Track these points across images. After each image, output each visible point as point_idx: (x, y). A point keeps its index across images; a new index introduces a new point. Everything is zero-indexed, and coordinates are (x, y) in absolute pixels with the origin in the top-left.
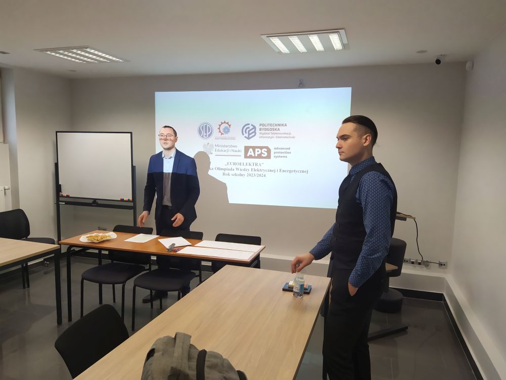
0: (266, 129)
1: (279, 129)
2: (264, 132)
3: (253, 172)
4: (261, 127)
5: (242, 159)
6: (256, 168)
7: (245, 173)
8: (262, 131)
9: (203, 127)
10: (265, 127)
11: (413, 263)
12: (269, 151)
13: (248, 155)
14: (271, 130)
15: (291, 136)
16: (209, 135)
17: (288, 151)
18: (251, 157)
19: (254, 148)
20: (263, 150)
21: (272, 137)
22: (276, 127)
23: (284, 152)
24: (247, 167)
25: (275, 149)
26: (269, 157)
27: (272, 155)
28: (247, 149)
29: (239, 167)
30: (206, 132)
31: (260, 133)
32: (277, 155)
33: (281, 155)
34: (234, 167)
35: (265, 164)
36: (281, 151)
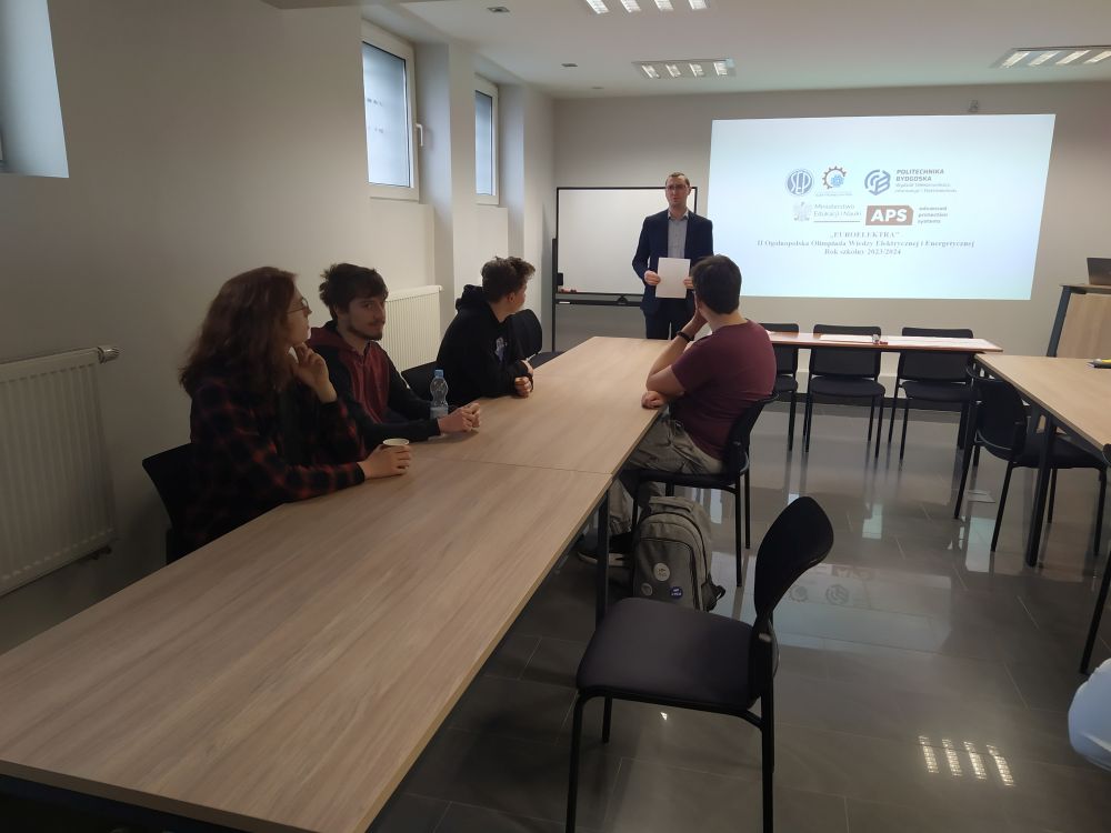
0: (907, 179)
1: (930, 179)
2: (904, 182)
3: (879, 247)
4: (900, 175)
5: (861, 227)
6: (885, 240)
7: (865, 248)
8: (901, 182)
9: (795, 178)
10: (904, 175)
12: (910, 212)
13: (873, 220)
14: (916, 179)
15: (949, 188)
16: (806, 190)
17: (943, 212)
18: (877, 223)
19: (884, 209)
20: (899, 212)
21: (917, 191)
22: (925, 175)
23: (937, 214)
24: (868, 240)
25: (921, 209)
26: (909, 222)
27: (915, 218)
28: (871, 210)
29: (855, 239)
30: (800, 185)
31: (898, 185)
32: (922, 219)
33: (930, 218)
34: (846, 240)
35: (902, 233)
36: (930, 212)
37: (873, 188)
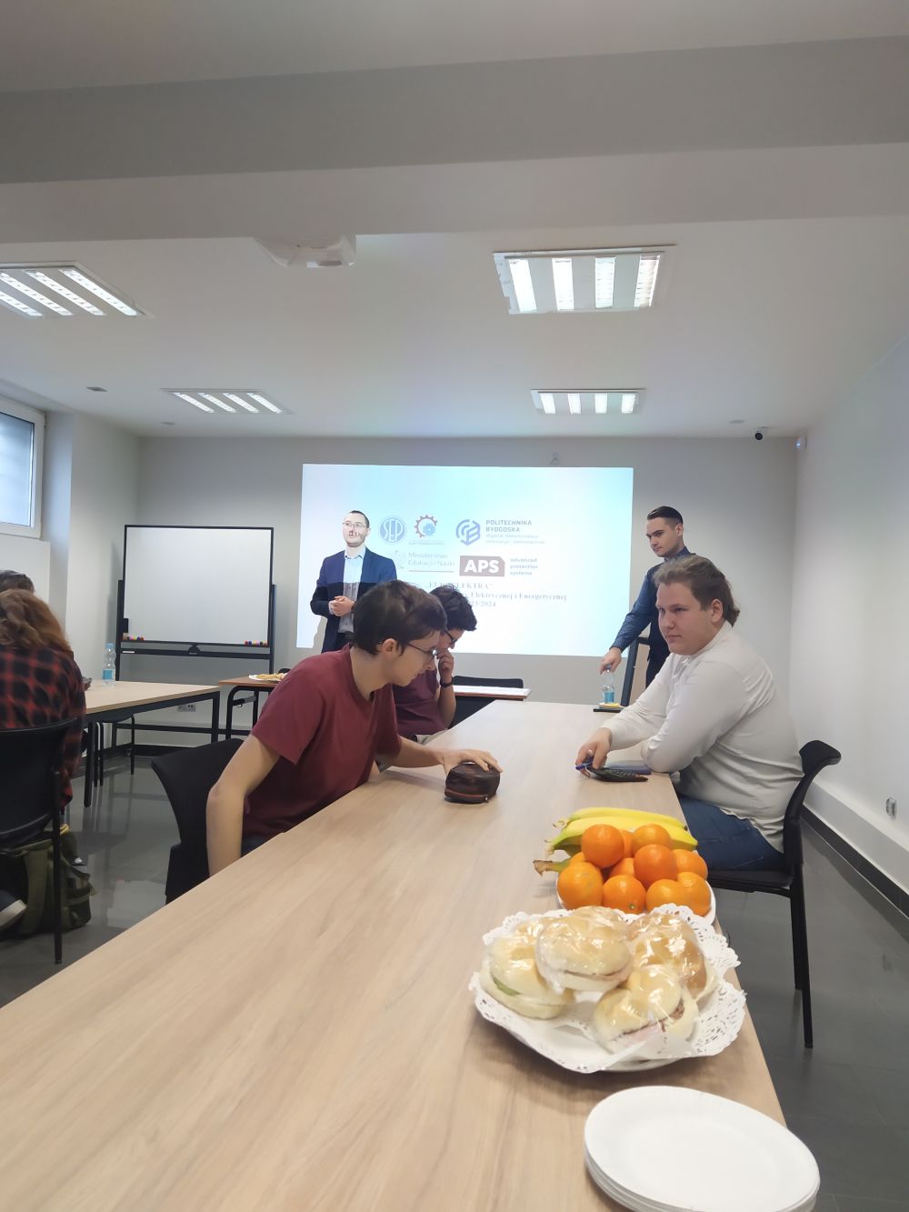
0: (496, 530)
1: (518, 530)
2: (494, 533)
4: (489, 525)
5: (456, 577)
6: (480, 591)
8: (490, 532)
9: (388, 524)
10: (494, 526)
12: (501, 564)
13: (466, 570)
14: (505, 530)
15: (537, 540)
16: (399, 538)
17: (533, 564)
18: (471, 573)
19: (476, 559)
20: (493, 562)
21: (506, 542)
22: (513, 526)
23: (527, 566)
25: (512, 560)
26: (501, 573)
27: (507, 570)
28: (464, 560)
30: (393, 533)
31: (488, 536)
32: (513, 570)
33: (522, 570)
35: (495, 584)
36: (522, 564)
37: (464, 538)
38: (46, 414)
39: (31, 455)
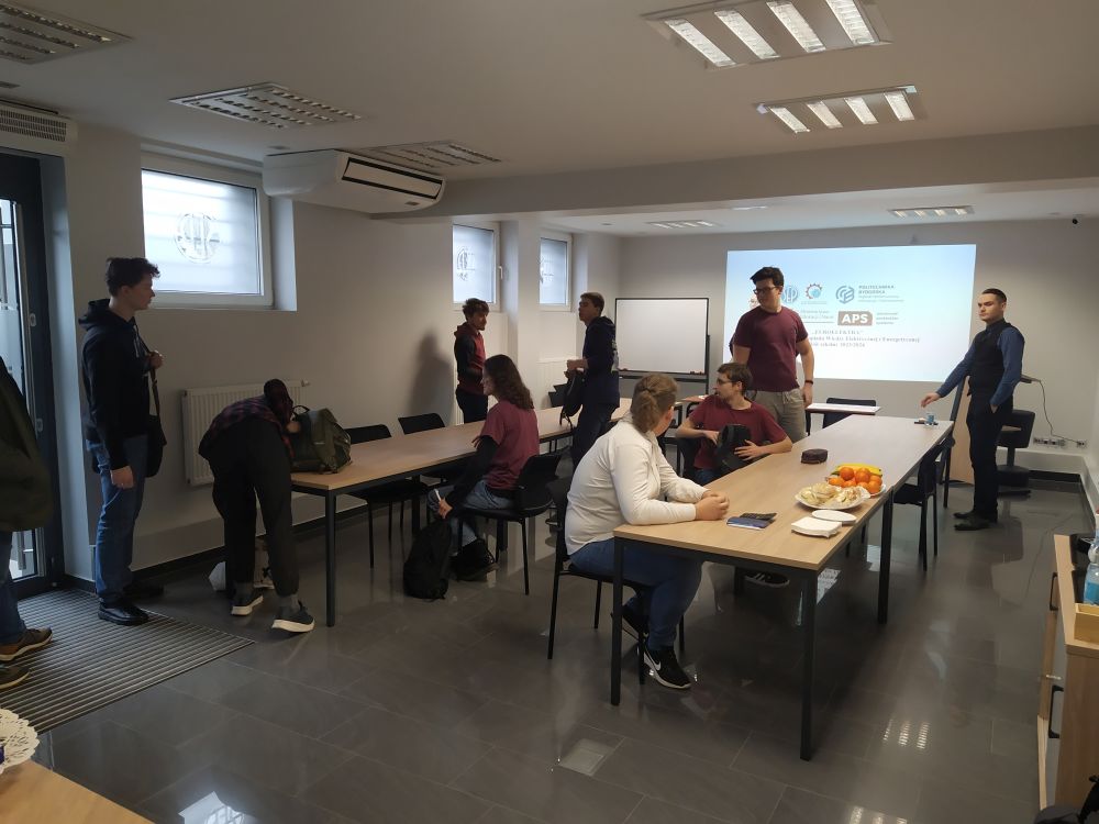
0: (866, 292)
1: (883, 292)
3: (849, 342)
4: (861, 289)
5: (835, 326)
6: (852, 336)
7: (839, 342)
8: (862, 294)
10: (865, 290)
11: (1046, 442)
12: (870, 317)
13: (843, 322)
14: (874, 292)
15: (899, 299)
16: (795, 300)
17: (895, 316)
18: (846, 324)
19: (851, 314)
20: (862, 316)
21: (875, 301)
22: (880, 290)
23: (890, 318)
24: (841, 336)
25: (878, 314)
26: (869, 323)
27: (874, 321)
28: (841, 315)
29: (831, 335)
30: (790, 296)
31: (860, 297)
32: (879, 321)
33: (885, 321)
34: (825, 336)
35: (864, 331)
36: (886, 316)
37: (842, 299)
38: (573, 235)
39: (565, 261)
